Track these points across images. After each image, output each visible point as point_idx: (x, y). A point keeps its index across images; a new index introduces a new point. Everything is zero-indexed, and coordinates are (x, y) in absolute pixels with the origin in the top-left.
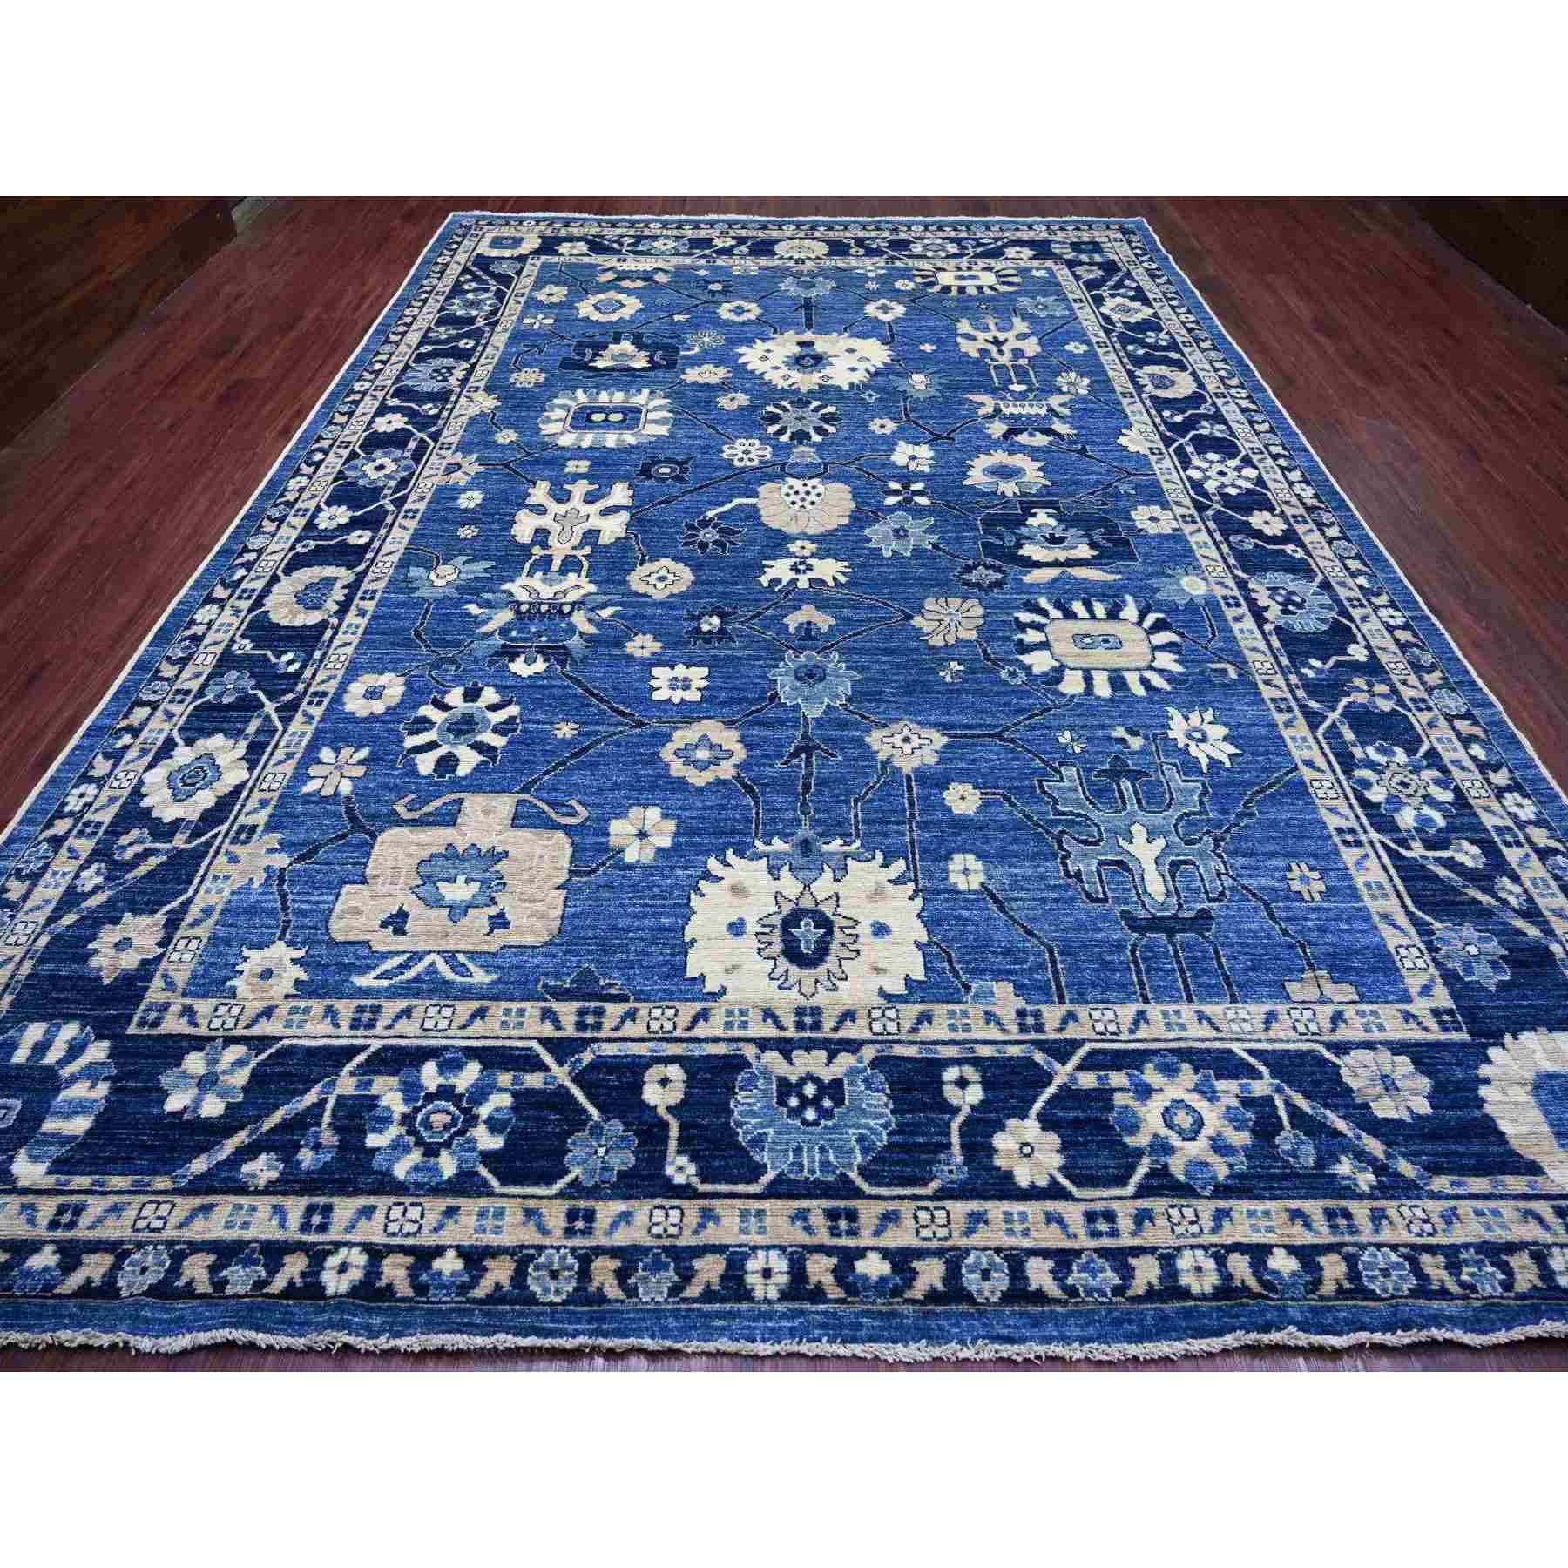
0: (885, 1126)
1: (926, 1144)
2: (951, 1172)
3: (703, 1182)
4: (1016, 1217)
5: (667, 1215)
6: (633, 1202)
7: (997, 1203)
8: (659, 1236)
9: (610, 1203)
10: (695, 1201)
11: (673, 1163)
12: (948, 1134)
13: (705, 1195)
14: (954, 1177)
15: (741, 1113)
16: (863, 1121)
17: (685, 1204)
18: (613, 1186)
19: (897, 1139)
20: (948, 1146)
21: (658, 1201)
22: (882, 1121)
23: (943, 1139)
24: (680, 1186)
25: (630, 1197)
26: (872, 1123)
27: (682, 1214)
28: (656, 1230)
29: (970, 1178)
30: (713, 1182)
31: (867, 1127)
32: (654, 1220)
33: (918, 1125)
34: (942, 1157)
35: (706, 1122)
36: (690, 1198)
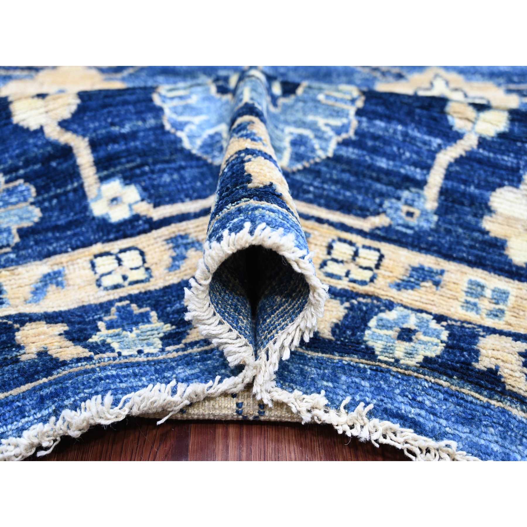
0: (338, 131)
1: (388, 173)
2: (410, 214)
3: (156, 205)
4: (488, 293)
5: (119, 261)
6: (57, 258)
7: (465, 268)
8: (116, 287)
9: (21, 269)
10: (155, 233)
11: (99, 197)
12: (427, 168)
13: (165, 222)
14: (413, 222)
15: (175, 110)
16: (310, 118)
17: (140, 241)
18: (17, 248)
19: (351, 153)
20: (421, 184)
21: (98, 248)
22: (337, 122)
23: (418, 174)
24: (124, 223)
25: (49, 255)
26: (321, 121)
27: (142, 254)
28: (107, 281)
29: (436, 231)
30: (173, 201)
31: (313, 127)
32: (100, 270)
33: (387, 142)
34: (405, 194)
35: (127, 129)
36: (145, 231)
